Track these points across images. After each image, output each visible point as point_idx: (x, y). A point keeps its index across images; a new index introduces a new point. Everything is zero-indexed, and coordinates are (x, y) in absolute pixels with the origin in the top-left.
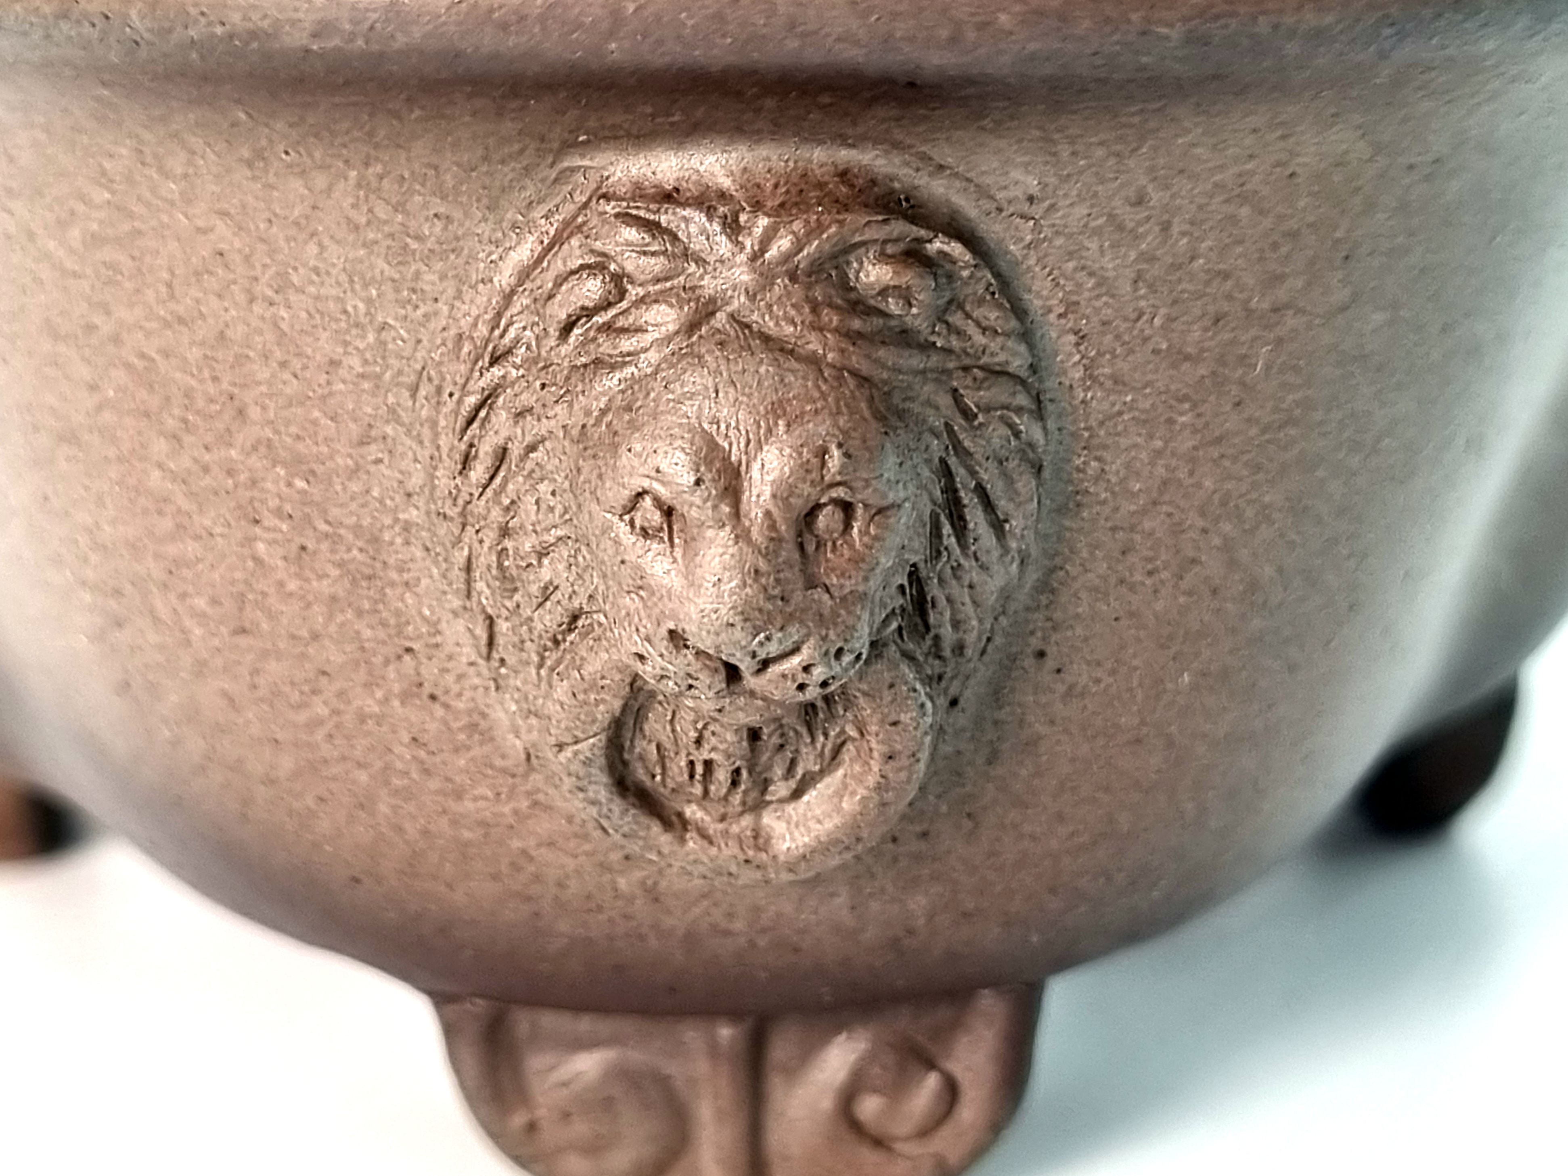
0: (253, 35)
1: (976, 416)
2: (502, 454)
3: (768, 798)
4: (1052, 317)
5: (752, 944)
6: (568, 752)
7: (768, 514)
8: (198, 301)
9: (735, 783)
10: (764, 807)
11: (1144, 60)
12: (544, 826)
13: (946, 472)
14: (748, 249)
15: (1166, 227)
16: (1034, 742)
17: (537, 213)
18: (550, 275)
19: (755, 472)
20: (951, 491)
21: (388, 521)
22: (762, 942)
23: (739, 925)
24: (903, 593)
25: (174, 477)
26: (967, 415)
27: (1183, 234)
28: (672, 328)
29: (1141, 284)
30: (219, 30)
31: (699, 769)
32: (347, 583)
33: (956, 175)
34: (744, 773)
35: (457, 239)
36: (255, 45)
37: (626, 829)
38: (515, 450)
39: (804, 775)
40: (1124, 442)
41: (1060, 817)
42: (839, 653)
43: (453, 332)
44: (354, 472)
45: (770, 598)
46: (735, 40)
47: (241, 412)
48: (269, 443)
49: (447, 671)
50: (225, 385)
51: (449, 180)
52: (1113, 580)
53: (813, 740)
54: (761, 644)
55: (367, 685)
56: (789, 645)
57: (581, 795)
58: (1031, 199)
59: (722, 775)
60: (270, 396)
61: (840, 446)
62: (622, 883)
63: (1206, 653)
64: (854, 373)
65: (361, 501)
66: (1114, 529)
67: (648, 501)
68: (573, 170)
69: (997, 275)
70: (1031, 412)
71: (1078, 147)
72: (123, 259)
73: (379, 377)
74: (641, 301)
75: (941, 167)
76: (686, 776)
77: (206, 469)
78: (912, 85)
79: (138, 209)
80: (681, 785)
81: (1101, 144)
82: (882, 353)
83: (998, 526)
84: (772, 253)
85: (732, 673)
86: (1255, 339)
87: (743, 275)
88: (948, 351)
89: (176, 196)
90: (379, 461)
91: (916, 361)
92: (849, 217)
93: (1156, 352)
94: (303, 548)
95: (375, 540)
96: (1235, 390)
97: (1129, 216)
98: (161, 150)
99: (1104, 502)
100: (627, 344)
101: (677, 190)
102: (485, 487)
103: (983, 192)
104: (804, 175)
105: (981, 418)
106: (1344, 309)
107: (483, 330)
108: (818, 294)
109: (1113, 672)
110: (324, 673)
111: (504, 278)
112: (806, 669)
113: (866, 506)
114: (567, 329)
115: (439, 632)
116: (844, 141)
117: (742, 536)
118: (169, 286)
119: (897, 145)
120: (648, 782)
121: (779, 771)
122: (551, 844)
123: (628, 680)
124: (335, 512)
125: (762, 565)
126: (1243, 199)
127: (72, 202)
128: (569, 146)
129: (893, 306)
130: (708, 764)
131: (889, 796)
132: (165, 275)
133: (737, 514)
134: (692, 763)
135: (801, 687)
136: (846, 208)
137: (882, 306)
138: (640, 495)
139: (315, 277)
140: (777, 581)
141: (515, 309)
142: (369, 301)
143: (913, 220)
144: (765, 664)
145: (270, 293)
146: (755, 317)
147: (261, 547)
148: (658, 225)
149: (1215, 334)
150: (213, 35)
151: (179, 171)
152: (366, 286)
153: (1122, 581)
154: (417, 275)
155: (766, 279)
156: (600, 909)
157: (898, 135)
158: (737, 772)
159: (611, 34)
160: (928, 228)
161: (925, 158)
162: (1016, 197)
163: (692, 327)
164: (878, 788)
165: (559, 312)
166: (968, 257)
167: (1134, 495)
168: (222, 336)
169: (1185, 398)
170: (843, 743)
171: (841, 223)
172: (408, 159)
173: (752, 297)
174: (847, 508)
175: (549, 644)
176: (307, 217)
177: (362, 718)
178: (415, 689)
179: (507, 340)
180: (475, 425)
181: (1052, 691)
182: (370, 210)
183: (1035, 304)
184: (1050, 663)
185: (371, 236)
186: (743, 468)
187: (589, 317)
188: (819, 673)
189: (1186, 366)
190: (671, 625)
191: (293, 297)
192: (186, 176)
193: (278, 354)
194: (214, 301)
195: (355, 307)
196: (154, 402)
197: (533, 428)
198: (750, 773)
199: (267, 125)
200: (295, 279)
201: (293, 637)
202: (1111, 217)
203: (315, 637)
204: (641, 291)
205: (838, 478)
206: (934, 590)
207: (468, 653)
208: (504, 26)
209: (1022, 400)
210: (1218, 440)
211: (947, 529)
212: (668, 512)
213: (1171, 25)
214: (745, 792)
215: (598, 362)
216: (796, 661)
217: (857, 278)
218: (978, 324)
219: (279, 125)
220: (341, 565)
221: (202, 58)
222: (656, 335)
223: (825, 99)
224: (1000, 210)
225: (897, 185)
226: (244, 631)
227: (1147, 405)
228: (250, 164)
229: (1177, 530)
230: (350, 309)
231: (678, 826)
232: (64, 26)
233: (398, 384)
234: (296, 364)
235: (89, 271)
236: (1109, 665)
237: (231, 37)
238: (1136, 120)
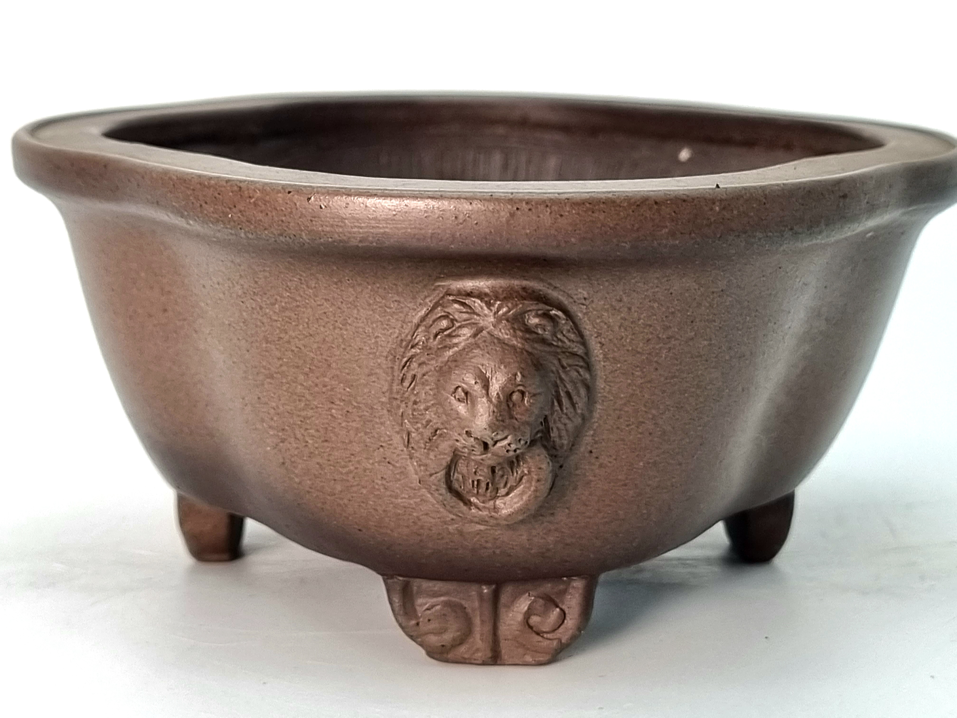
0: (341, 241)
1: (566, 368)
2: (414, 377)
3: (498, 495)
4: (593, 338)
5: (494, 552)
6: (433, 477)
7: (498, 394)
8: (317, 328)
9: (487, 489)
10: (497, 498)
11: (618, 253)
12: (424, 508)
13: (557, 386)
14: (493, 311)
15: (630, 309)
16: (589, 482)
17: (427, 300)
18: (432, 319)
19: (494, 380)
20: (557, 392)
21: (376, 401)
22: (498, 551)
23: (489, 545)
24: (542, 425)
25: (306, 388)
26: (563, 367)
27: (635, 311)
28: (469, 335)
29: (622, 328)
30: (330, 240)
31: (476, 483)
32: (362, 423)
33: (561, 290)
34: (490, 485)
35: (402, 308)
36: (342, 244)
37: (451, 505)
38: (419, 376)
39: (510, 487)
40: (618, 380)
41: (599, 511)
42: (520, 440)
43: (399, 338)
44: (366, 385)
45: (497, 420)
46: (490, 244)
47: (329, 366)
48: (337, 376)
49: (394, 453)
50: (324, 357)
51: (400, 290)
52: (615, 427)
53: (513, 475)
54: (495, 436)
55: (367, 459)
56: (504, 436)
57: (437, 492)
58: (585, 299)
59: (483, 485)
60: (339, 360)
61: (521, 373)
62: (450, 528)
63: (648, 456)
64: (527, 351)
65: (368, 395)
66: (615, 410)
67: (460, 389)
68: (439, 286)
69: (574, 323)
70: (585, 368)
71: (600, 282)
72: (293, 315)
73: (375, 353)
74: (460, 327)
75: (555, 287)
76: (471, 486)
77: (317, 385)
78: (545, 260)
79: (298, 298)
80: (470, 490)
81: (607, 281)
82: (536, 345)
83: (573, 405)
84: (501, 312)
85: (486, 446)
86: (661, 348)
87: (492, 319)
88: (557, 346)
89: (311, 294)
90: (374, 382)
91: (547, 349)
92: (526, 302)
93: (628, 350)
94: (348, 412)
95: (372, 408)
96: (655, 365)
97: (618, 305)
98: (307, 279)
99: (611, 400)
100: (455, 341)
101: (471, 292)
102: (408, 388)
103: (569, 296)
104: (512, 289)
105: (568, 369)
106: (692, 339)
107: (409, 337)
108: (516, 326)
109: (615, 459)
110: (353, 455)
111: (416, 320)
112: (509, 445)
113: (529, 393)
114: (436, 335)
115: (392, 440)
116: (525, 278)
117: (490, 400)
118: (307, 323)
119: (542, 280)
120: (459, 489)
121: (502, 485)
122: (427, 514)
123: (453, 450)
124: (359, 399)
125: (495, 410)
126: (655, 301)
127: (276, 296)
128: (438, 278)
129: (540, 331)
130: (478, 481)
131: (538, 494)
132: (307, 320)
133: (487, 394)
134: (473, 482)
135: (508, 451)
136: (525, 299)
137: (536, 331)
138: (457, 388)
139: (355, 320)
140: (500, 415)
141: (420, 330)
142: (373, 328)
143: (546, 303)
144: (496, 442)
145: (341, 326)
146: (496, 333)
147: (333, 411)
148: (465, 303)
149: (648, 346)
150: (328, 241)
151: (313, 285)
152: (372, 323)
153: (618, 428)
154: (389, 320)
155: (499, 320)
156: (443, 538)
157: (542, 276)
158: (488, 484)
159: (452, 243)
160: (550, 306)
161: (550, 284)
162: (580, 298)
163: (475, 335)
164: (534, 491)
165: (434, 331)
166: (564, 317)
167: (621, 398)
168: (324, 340)
169: (638, 366)
170: (523, 477)
171: (523, 304)
172: (387, 282)
173: (494, 326)
174: (523, 393)
175: (428, 441)
176: (354, 301)
177: (365, 470)
178: (383, 460)
179: (416, 341)
180: (405, 368)
181: (594, 465)
182: (375, 299)
183: (587, 333)
184: (594, 455)
185: (375, 307)
186: (490, 380)
187: (443, 332)
188: (513, 446)
189: (638, 355)
190: (467, 429)
191: (348, 327)
192: (315, 287)
193: (343, 346)
194: (322, 329)
195: (368, 330)
196: (301, 362)
197: (425, 369)
198: (492, 485)
199: (343, 271)
200: (349, 321)
201: (343, 442)
202: (612, 306)
203: (351, 442)
204: (459, 324)
205: (520, 383)
206: (551, 424)
207: (401, 447)
208: (418, 239)
209: (582, 364)
210: (650, 382)
211: (556, 404)
212: (466, 393)
213: (626, 243)
214: (491, 492)
215: (445, 347)
216: (505, 442)
217: (528, 321)
218: (567, 338)
219: (347, 271)
220: (360, 417)
221: (325, 248)
222: (464, 338)
223: (519, 264)
224: (575, 302)
225: (541, 293)
226: (326, 441)
227: (625, 368)
228: (336, 283)
229: (636, 411)
230: (366, 331)
231: (469, 504)
232: (281, 238)
233: (382, 356)
234: (348, 349)
235: (281, 319)
236: (614, 457)
237: (334, 241)
238: (618, 273)
